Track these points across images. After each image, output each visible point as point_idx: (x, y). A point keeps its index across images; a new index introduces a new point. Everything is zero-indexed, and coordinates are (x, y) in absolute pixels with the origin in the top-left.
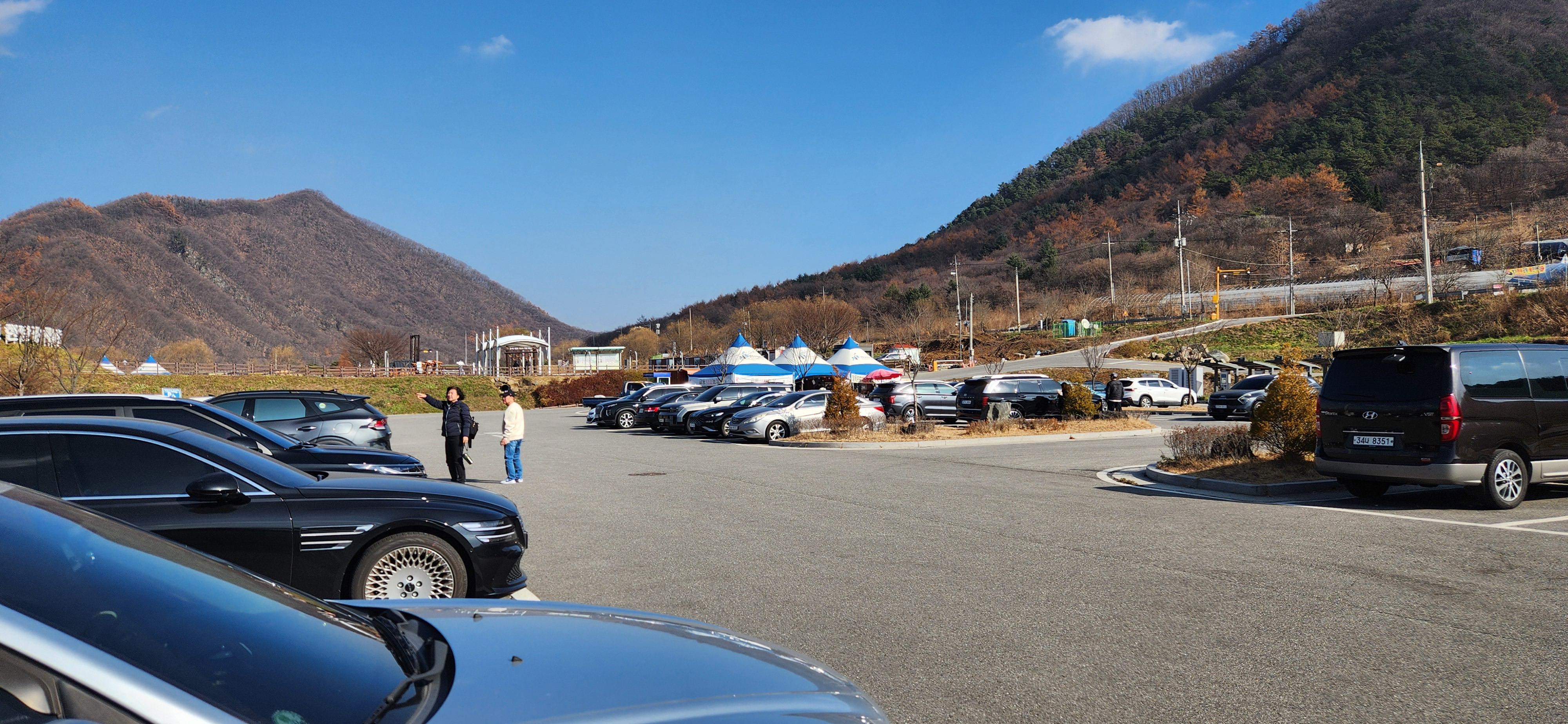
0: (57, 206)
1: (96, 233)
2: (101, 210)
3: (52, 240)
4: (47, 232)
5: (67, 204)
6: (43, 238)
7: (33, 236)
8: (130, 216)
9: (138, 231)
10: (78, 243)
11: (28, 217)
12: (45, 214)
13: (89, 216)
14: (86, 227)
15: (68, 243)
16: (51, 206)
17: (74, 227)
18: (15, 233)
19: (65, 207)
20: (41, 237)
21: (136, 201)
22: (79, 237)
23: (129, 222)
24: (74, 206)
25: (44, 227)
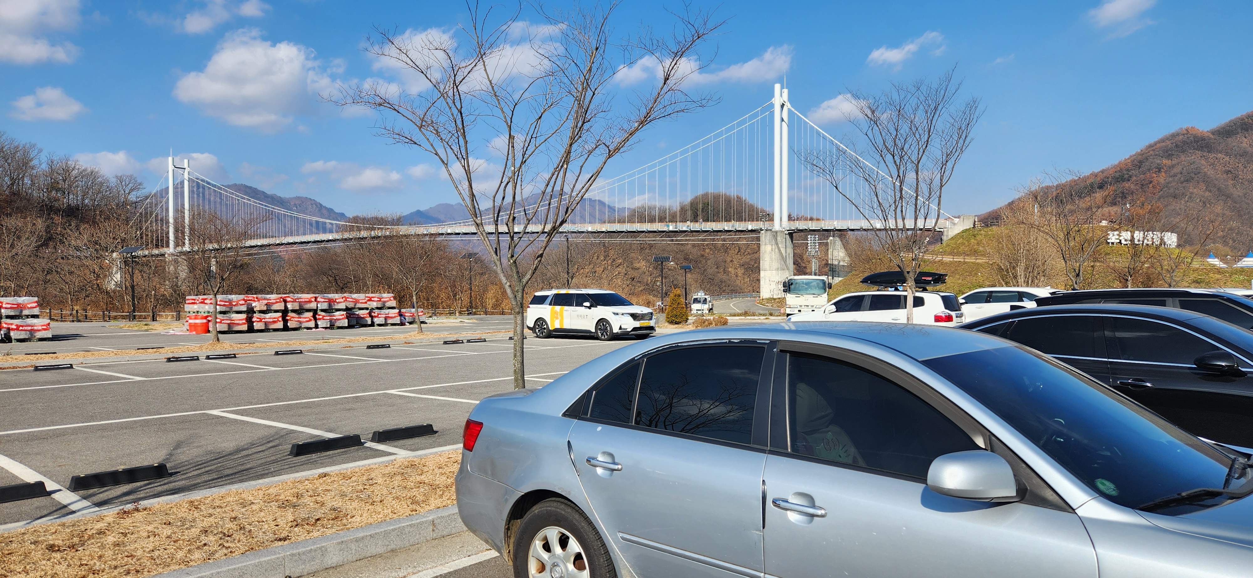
0: (1178, 135)
1: (1209, 152)
2: (1213, 132)
3: (1173, 163)
4: (1170, 156)
5: (1185, 132)
6: (1167, 162)
7: (1159, 161)
8: (1238, 133)
9: (1244, 145)
10: (1194, 162)
11: (1155, 147)
12: (1168, 143)
13: (1203, 139)
14: (1201, 148)
15: (1185, 163)
16: (1173, 136)
17: (1191, 149)
18: (1145, 161)
19: (1184, 135)
20: (1165, 161)
21: (1243, 119)
22: (1195, 158)
23: (1236, 139)
24: (1191, 133)
25: (1168, 153)
